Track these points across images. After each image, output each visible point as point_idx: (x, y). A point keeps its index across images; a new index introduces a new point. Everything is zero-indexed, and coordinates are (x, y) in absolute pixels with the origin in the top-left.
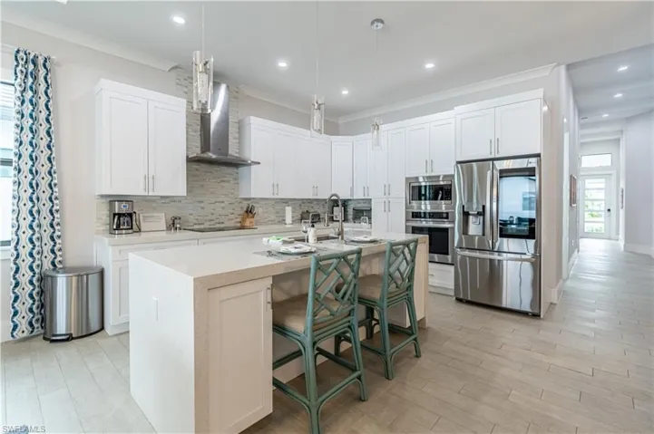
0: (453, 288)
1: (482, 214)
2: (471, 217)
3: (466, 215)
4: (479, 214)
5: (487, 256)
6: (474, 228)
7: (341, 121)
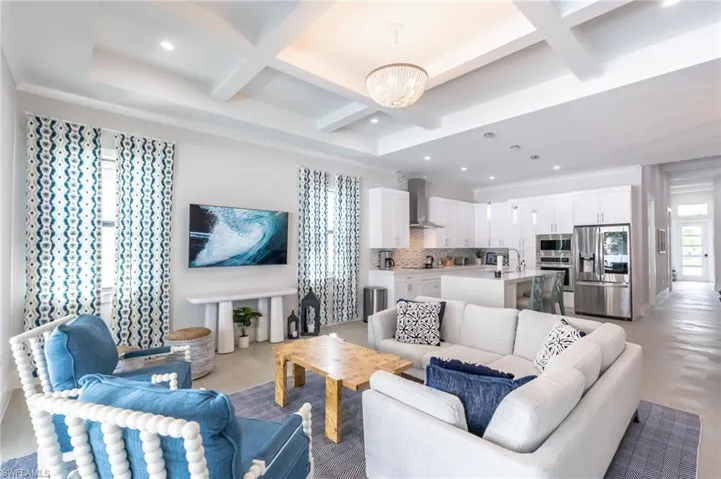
0: (573, 306)
1: (593, 259)
2: (585, 262)
3: (582, 260)
4: (591, 259)
5: (596, 284)
6: (587, 268)
7: (477, 192)
